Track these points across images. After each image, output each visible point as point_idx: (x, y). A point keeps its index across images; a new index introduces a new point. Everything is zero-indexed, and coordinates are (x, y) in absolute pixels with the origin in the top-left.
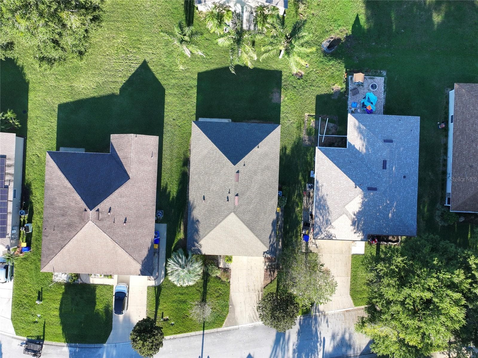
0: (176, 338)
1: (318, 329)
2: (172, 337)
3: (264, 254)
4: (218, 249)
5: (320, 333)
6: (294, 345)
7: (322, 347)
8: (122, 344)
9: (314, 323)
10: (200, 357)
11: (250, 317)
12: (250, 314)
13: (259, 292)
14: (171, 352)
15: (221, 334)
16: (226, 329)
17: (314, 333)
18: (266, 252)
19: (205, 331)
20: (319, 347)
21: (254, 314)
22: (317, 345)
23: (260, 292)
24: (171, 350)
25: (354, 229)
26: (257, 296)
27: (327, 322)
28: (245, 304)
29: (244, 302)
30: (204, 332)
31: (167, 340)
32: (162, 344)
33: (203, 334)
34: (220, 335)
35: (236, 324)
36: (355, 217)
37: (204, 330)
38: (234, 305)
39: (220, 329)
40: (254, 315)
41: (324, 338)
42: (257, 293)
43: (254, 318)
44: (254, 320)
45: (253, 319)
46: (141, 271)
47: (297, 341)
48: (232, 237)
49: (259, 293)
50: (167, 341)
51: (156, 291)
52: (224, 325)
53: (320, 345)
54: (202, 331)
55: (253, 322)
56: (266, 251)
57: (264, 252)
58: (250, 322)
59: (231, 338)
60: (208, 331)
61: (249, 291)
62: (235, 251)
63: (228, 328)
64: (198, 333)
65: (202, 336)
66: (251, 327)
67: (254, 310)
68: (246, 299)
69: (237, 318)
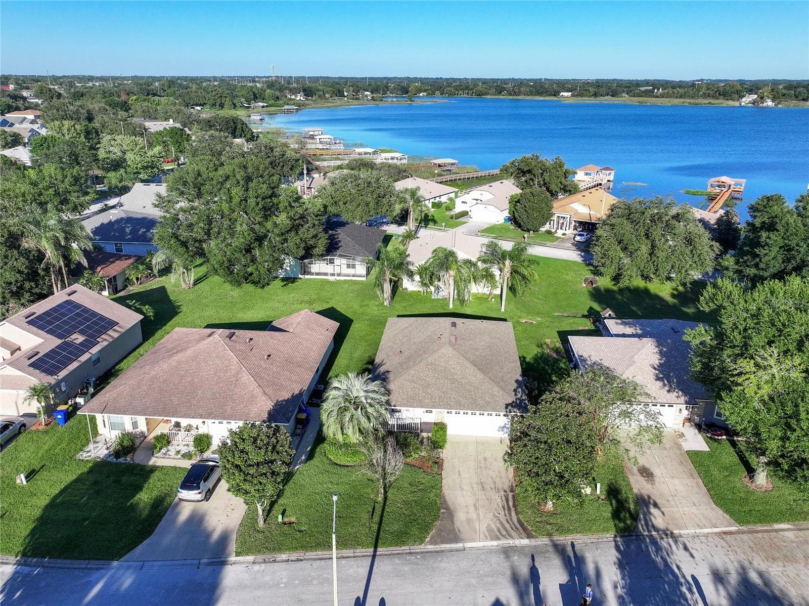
0: (301, 560)
1: (668, 560)
2: (294, 556)
3: (506, 408)
5: (678, 567)
6: (616, 587)
7: (697, 595)
8: (160, 563)
9: (654, 549)
10: (358, 598)
11: (490, 530)
12: (489, 525)
13: (505, 491)
14: (282, 585)
15: (419, 557)
16: (430, 547)
17: (662, 566)
18: (511, 404)
19: (379, 549)
20: (688, 595)
21: (498, 525)
22: (681, 591)
23: (508, 492)
24: (284, 580)
26: (504, 498)
27: (686, 549)
28: (476, 509)
29: (475, 505)
30: (375, 551)
31: (277, 562)
33: (374, 557)
34: (417, 558)
35: (456, 539)
37: (376, 547)
38: (451, 507)
39: (417, 548)
40: (500, 527)
41: (693, 577)
42: (502, 493)
43: (500, 532)
44: (500, 536)
45: (498, 534)
47: (623, 579)
49: (508, 495)
50: (277, 563)
52: (428, 539)
53: (690, 590)
54: (372, 550)
55: (499, 539)
56: (511, 402)
57: (507, 406)
58: (492, 539)
59: (444, 565)
60: (387, 550)
61: (484, 490)
62: (451, 402)
63: (436, 547)
64: (360, 551)
65: (370, 558)
66: (495, 548)
67: (499, 519)
68: (477, 500)
69: (459, 531)
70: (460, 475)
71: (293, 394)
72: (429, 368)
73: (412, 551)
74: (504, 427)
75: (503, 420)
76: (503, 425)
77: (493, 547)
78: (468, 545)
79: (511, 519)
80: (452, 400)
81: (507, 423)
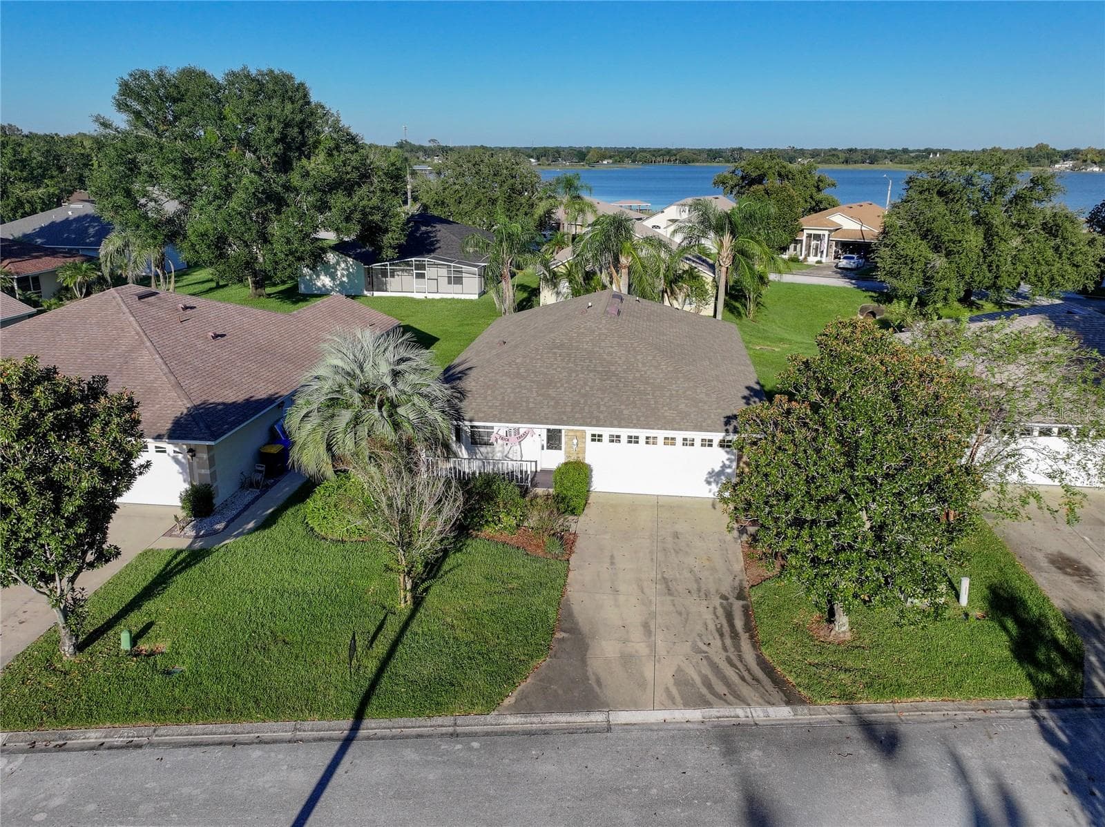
3: (727, 423)
11: (681, 680)
12: (679, 670)
13: (724, 597)
15: (475, 745)
16: (513, 721)
18: (737, 417)
19: (367, 722)
21: (707, 671)
23: (732, 600)
26: (720, 611)
28: (648, 632)
29: (646, 626)
30: (355, 728)
31: (65, 750)
33: (347, 742)
34: (471, 749)
35: (589, 699)
37: (359, 716)
38: (584, 626)
39: (474, 722)
40: (711, 676)
42: (717, 601)
43: (709, 686)
44: (709, 697)
45: (704, 691)
49: (731, 605)
52: (508, 701)
54: (347, 724)
55: (708, 704)
57: (728, 418)
58: (687, 704)
59: (547, 768)
60: (390, 724)
61: (671, 594)
62: (601, 412)
63: (529, 720)
64: (312, 726)
65: (336, 746)
66: (696, 726)
67: (708, 658)
68: (653, 615)
69: (599, 682)
70: (612, 563)
71: (251, 397)
72: (555, 353)
73: (459, 729)
74: (721, 472)
75: (718, 458)
76: (717, 469)
77: (689, 725)
78: (621, 717)
79: (740, 658)
80: (603, 408)
81: (727, 463)
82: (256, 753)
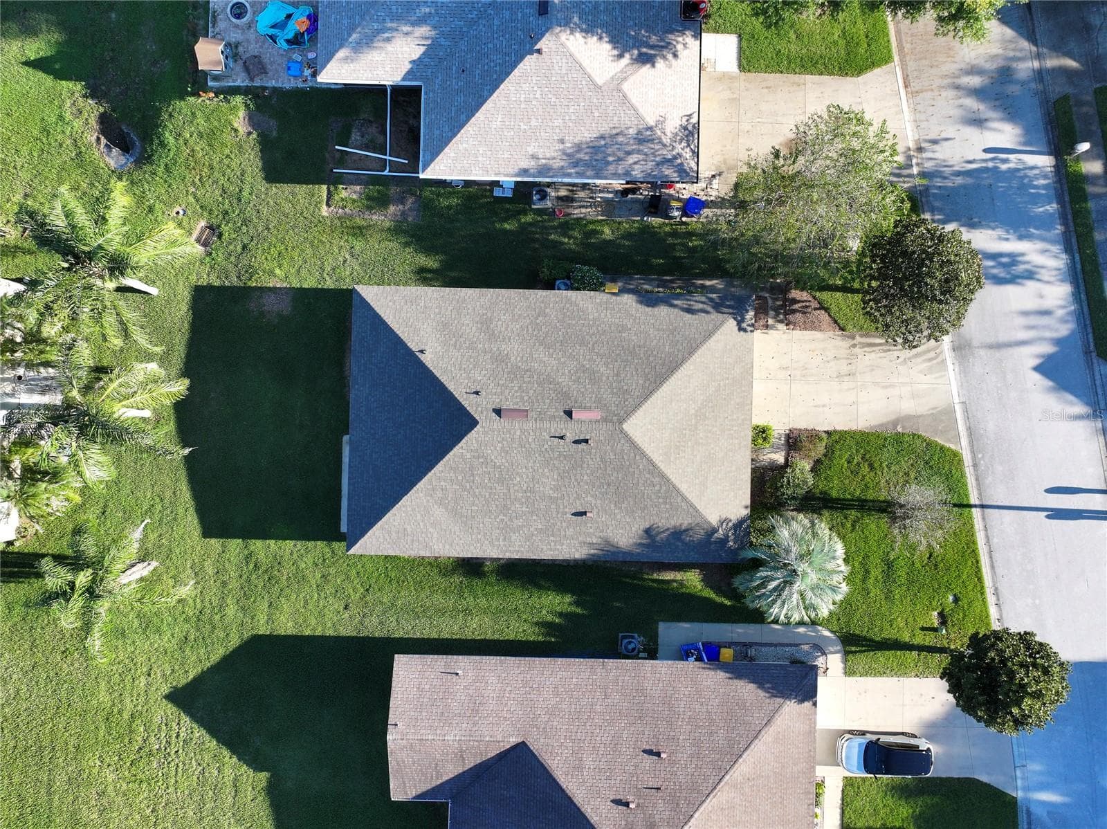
0: (996, 589)
1: (956, 168)
2: (991, 600)
3: (745, 330)
4: (734, 468)
5: (970, 162)
6: (1007, 239)
7: (1012, 157)
8: (1015, 747)
9: (938, 180)
10: (1048, 517)
11: (930, 370)
12: (921, 372)
13: (854, 346)
14: (1037, 601)
15: (980, 456)
17: (969, 181)
18: (739, 323)
19: (972, 502)
20: (1012, 165)
21: (919, 360)
22: (1006, 172)
23: (855, 342)
24: (1030, 601)
25: (664, 57)
26: (866, 349)
27: (935, 142)
28: (892, 386)
29: (886, 387)
30: (975, 506)
31: (1001, 616)
32: (1026, 633)
33: (982, 506)
34: (983, 457)
35: (950, 412)
36: (627, 56)
37: (970, 506)
38: (893, 417)
39: (967, 459)
40: (927, 357)
41: (985, 151)
42: (857, 350)
43: (931, 360)
44: (939, 359)
45: (935, 362)
46: (802, 701)
47: (993, 229)
48: (696, 428)
49: (860, 343)
50: (1004, 616)
51: (859, 652)
52: (953, 447)
53: (1005, 161)
54: (974, 510)
55: (944, 361)
56: (735, 323)
57: (740, 329)
58: (946, 370)
59: (991, 426)
61: (854, 374)
62: (738, 417)
63: (962, 436)
64: (978, 525)
65: (988, 511)
67: (909, 359)
68: (876, 384)
69: (933, 409)
70: (824, 406)
71: (730, 678)
73: (970, 464)
77: (956, 370)
78: (956, 400)
80: (735, 417)
82: (995, 541)
